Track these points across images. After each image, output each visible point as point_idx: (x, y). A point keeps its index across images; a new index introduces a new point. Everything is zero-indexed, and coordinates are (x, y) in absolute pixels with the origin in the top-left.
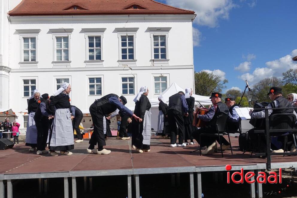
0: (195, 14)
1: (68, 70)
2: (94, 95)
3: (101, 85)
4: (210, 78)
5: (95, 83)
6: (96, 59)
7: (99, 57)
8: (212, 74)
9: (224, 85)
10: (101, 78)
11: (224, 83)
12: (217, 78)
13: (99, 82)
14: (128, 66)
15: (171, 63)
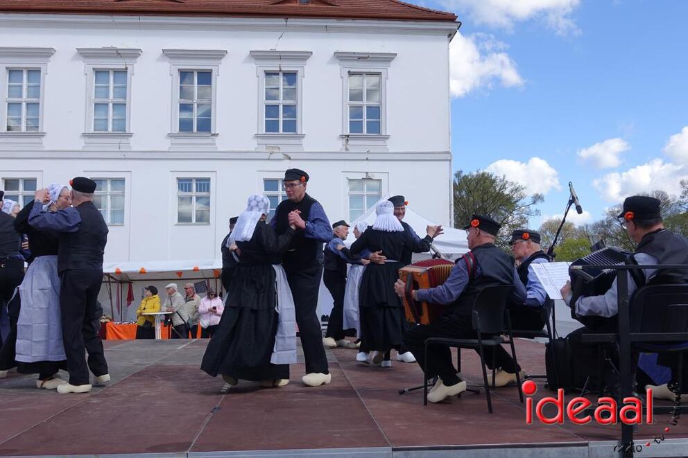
0: (456, 20)
1: (123, 157)
2: (190, 223)
3: (209, 198)
4: (497, 189)
5: (194, 193)
6: (198, 130)
7: (205, 125)
8: (504, 178)
9: (533, 208)
10: (208, 180)
11: (534, 203)
12: (516, 189)
13: (204, 191)
14: (282, 150)
15: (392, 146)
